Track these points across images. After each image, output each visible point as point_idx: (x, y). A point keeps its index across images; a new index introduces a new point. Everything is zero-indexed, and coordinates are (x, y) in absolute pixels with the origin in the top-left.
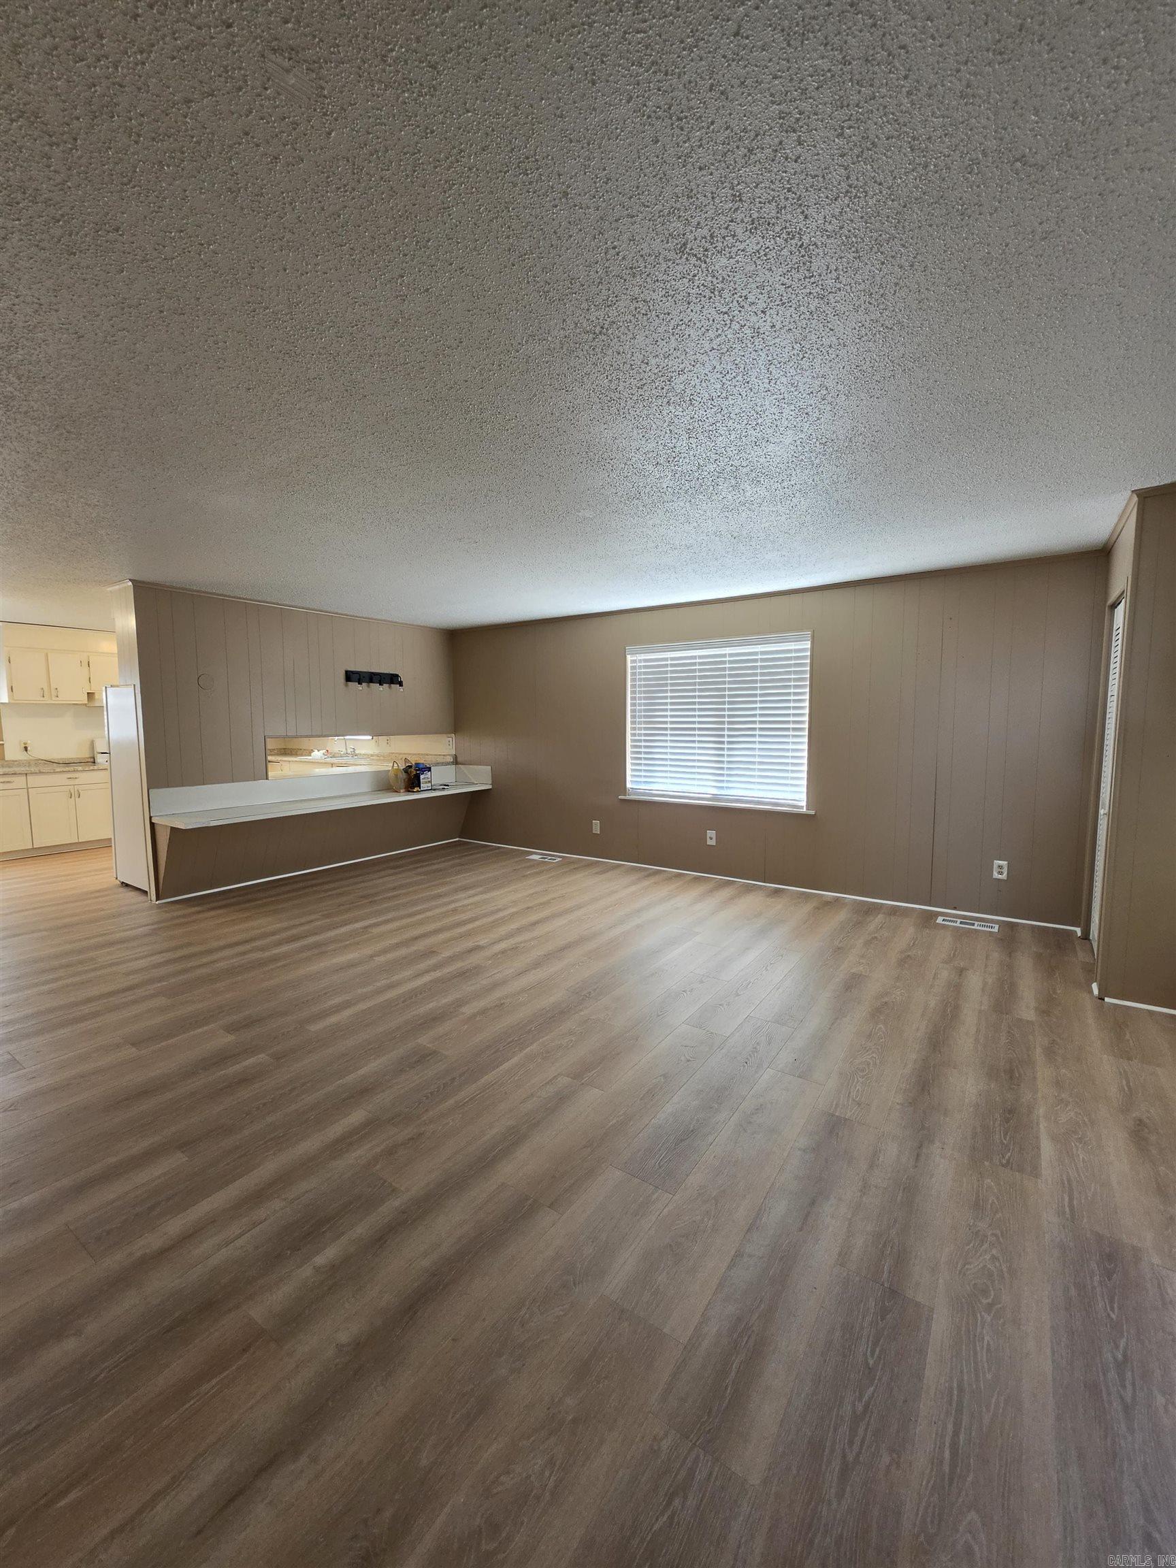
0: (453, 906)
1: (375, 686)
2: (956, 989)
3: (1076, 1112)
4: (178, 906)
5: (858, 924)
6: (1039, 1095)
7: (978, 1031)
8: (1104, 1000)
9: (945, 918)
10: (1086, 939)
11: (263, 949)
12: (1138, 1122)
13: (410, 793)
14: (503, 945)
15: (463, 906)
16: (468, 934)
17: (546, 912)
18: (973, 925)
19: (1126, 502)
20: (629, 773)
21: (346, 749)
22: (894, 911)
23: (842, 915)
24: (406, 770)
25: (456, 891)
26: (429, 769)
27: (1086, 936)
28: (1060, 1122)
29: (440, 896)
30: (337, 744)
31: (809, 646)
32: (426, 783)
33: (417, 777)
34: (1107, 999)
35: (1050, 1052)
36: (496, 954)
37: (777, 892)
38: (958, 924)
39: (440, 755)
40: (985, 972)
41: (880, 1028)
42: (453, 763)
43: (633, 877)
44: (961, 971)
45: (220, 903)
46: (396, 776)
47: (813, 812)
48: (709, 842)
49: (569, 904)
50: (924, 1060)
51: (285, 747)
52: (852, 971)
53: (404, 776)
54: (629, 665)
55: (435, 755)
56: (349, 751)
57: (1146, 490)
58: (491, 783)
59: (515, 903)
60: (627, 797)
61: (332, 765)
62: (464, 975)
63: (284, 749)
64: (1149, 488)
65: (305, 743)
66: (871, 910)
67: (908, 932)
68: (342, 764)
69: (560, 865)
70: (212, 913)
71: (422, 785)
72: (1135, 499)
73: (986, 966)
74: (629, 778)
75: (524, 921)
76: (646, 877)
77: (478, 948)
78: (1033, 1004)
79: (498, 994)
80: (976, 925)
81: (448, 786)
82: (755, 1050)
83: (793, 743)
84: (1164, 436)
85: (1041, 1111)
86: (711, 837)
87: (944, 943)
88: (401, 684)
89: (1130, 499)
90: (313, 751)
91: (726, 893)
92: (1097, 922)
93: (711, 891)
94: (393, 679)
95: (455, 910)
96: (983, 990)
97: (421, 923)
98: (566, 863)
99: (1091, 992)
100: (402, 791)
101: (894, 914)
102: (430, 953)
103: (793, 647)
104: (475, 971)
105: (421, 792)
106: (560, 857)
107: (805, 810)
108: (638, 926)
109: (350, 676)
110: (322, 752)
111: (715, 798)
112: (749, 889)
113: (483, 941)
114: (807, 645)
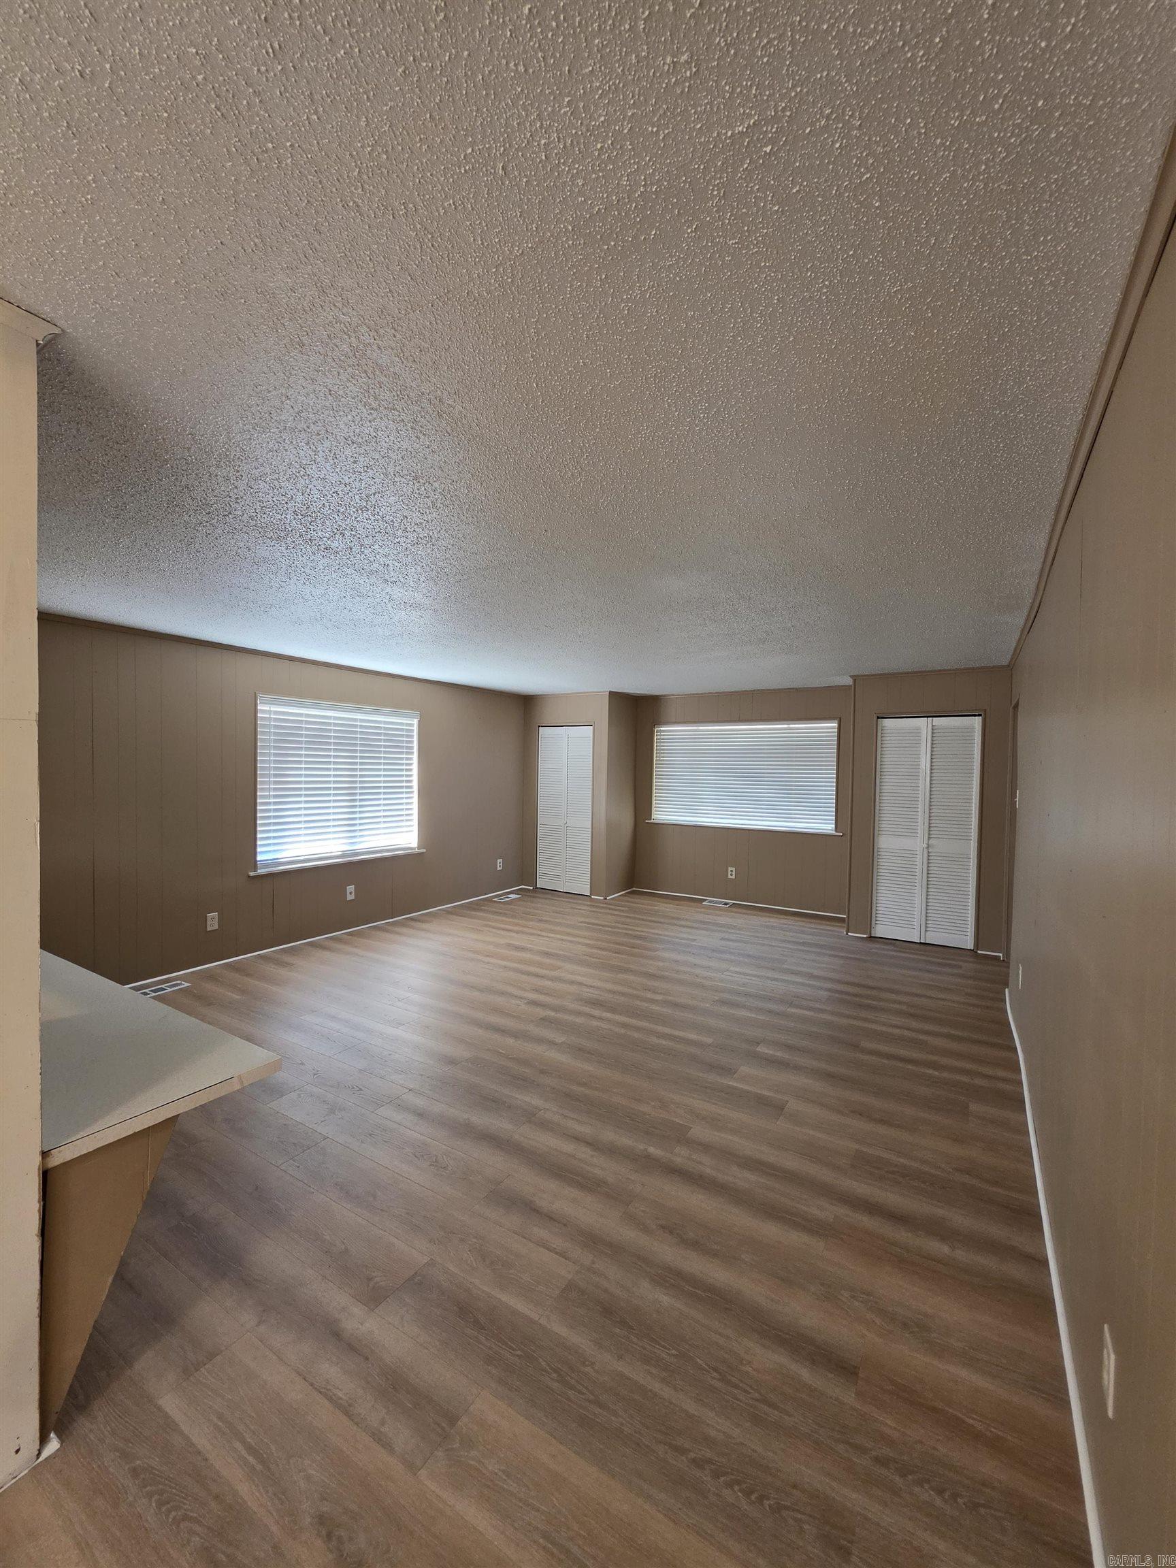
48: (350, 897)
83: (406, 798)
86: (351, 892)
107: (417, 850)
114: (415, 720)
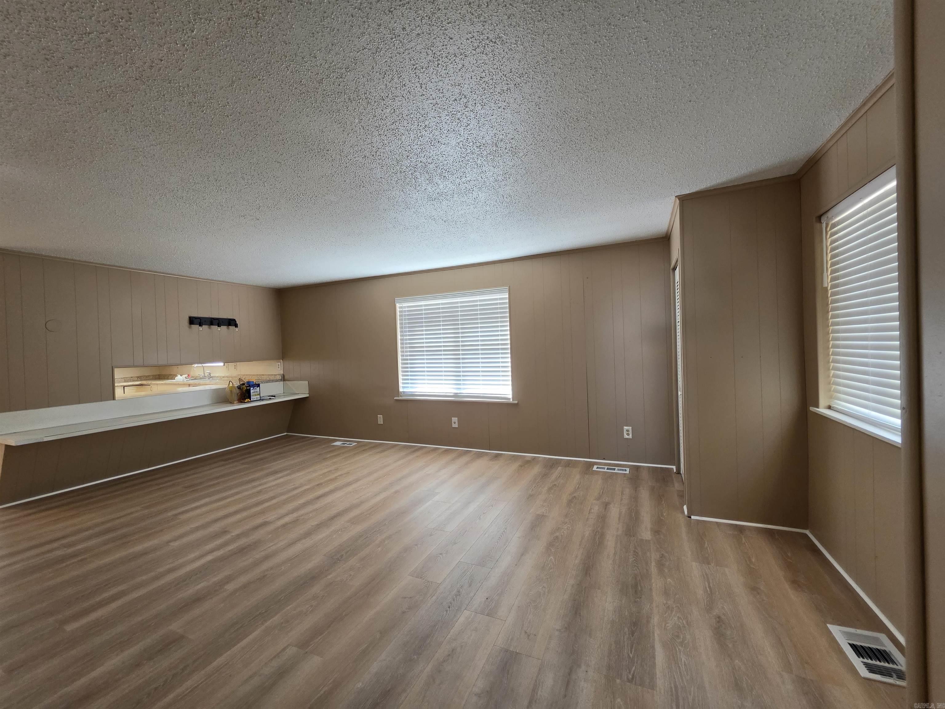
0: (259, 488)
1: (214, 328)
2: (603, 519)
3: (678, 617)
4: (12, 510)
5: (545, 476)
6: (654, 605)
7: (615, 554)
8: (691, 517)
9: (598, 466)
10: (679, 474)
11: (69, 546)
12: (718, 619)
13: (242, 403)
14: (287, 519)
15: (270, 487)
16: (263, 512)
17: (331, 487)
18: (614, 469)
19: (673, 204)
20: (401, 381)
21: (204, 373)
22: (568, 464)
23: (536, 470)
24: (239, 388)
25: (267, 475)
26: (258, 385)
27: (678, 472)
28: (668, 628)
29: (253, 480)
30: (197, 369)
31: (507, 296)
32: (256, 395)
33: (248, 392)
34: (693, 517)
35: (660, 565)
36: (278, 528)
37: (497, 456)
38: (606, 470)
39: (272, 375)
40: (621, 504)
41: (551, 560)
42: (281, 380)
43: (403, 454)
44: (606, 505)
45: (53, 505)
46: (231, 391)
47: (516, 402)
48: (454, 426)
49: (350, 478)
50: (578, 584)
51: (159, 374)
52: (538, 513)
53: (238, 391)
54: (398, 310)
55: (269, 375)
56: (206, 374)
57: (684, 195)
58: (308, 393)
59: (310, 481)
60: (400, 398)
61: (189, 385)
62: (242, 551)
63: (159, 375)
64: (685, 194)
65: (175, 369)
66: (553, 465)
67: (576, 477)
68: (196, 384)
69: (355, 448)
70: (43, 514)
71: (252, 397)
72: (678, 201)
73: (621, 500)
74: (401, 385)
75: (311, 496)
76: (412, 452)
77: (265, 524)
78: (649, 526)
79: (265, 566)
80: (616, 470)
81: (275, 396)
82: (459, 593)
83: (502, 358)
84: (688, 156)
85: (655, 620)
86: (455, 422)
87: (597, 484)
88: (236, 326)
89: (675, 202)
90: (176, 376)
91: (464, 459)
92: (683, 462)
93: (454, 459)
94: (231, 323)
95: (259, 492)
96: (619, 519)
97: (225, 506)
98: (360, 446)
99: (683, 512)
100: (235, 402)
101: (568, 466)
102: (224, 532)
103: (498, 297)
104: (256, 545)
105: (252, 402)
106: (355, 442)
107: (511, 401)
108: (396, 492)
109: (192, 321)
110: (184, 376)
111: (456, 395)
112: (480, 456)
113: (270, 517)
114: (506, 296)
